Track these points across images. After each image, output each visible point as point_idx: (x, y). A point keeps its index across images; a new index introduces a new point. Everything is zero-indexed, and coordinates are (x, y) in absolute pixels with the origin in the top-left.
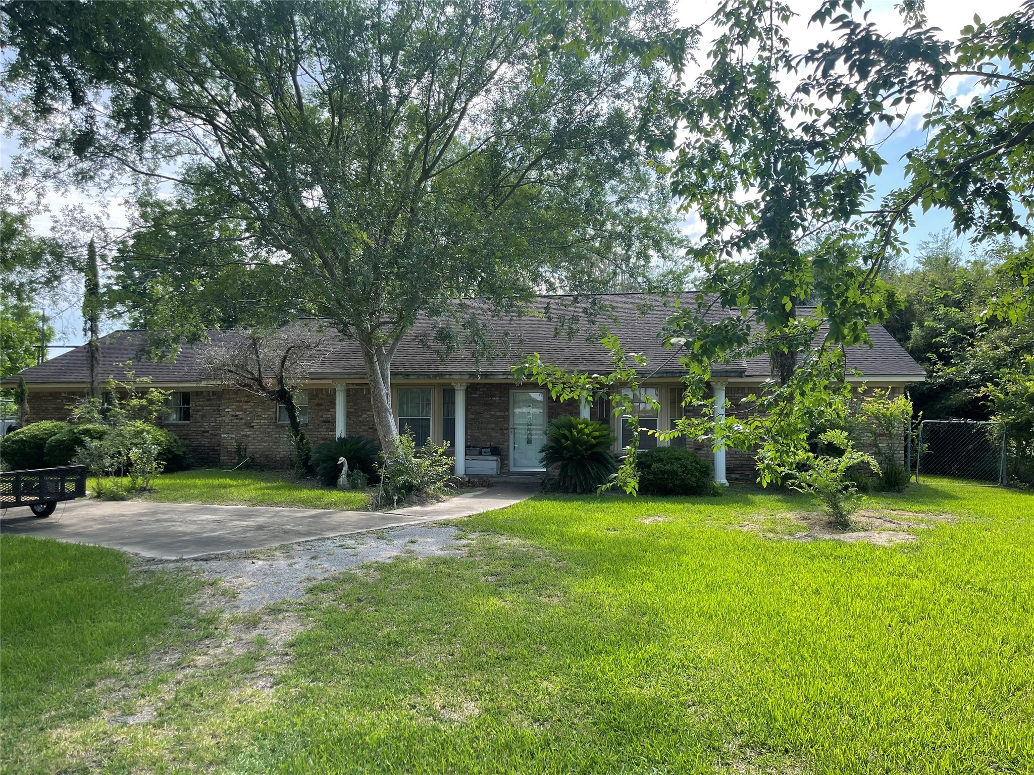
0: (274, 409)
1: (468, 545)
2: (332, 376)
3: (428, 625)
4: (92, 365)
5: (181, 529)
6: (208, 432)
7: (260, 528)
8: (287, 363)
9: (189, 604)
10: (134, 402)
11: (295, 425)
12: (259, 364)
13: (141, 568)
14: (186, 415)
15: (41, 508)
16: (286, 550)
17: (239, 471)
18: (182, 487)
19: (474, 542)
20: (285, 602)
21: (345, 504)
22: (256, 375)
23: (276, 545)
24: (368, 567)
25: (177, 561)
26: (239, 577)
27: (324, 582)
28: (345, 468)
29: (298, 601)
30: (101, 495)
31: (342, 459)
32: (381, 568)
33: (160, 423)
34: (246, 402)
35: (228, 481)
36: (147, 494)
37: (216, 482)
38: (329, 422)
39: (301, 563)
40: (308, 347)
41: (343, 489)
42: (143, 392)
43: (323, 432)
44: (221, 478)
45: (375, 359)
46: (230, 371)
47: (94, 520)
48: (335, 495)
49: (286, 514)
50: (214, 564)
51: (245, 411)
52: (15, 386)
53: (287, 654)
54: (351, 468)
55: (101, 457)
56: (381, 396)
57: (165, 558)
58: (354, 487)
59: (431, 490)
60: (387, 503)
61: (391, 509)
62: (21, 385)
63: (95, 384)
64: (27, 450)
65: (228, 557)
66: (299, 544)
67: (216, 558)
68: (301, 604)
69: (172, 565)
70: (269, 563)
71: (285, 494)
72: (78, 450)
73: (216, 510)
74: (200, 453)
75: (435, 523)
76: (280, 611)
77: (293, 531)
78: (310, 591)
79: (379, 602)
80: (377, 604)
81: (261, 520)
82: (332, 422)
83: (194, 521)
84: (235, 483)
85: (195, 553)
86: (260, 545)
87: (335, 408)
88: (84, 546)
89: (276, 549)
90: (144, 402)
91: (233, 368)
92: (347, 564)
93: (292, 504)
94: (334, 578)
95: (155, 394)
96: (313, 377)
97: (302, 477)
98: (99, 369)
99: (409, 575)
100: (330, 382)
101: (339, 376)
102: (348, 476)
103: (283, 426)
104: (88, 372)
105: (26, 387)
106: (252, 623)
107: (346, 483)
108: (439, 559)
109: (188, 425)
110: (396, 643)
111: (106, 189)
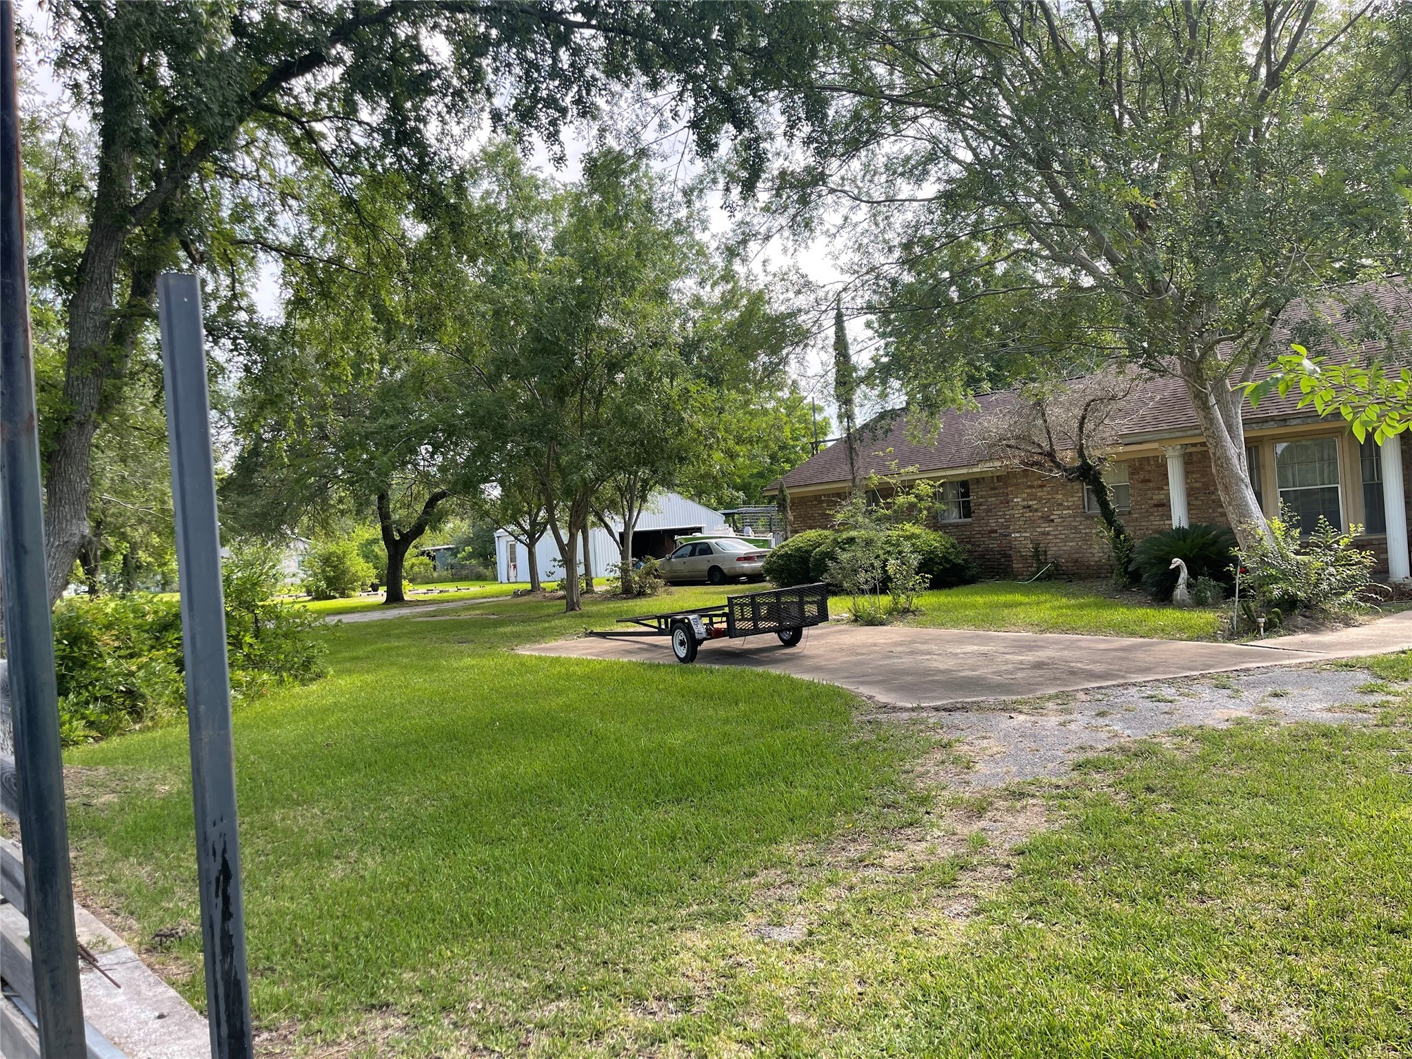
0: (1080, 493)
1: (1383, 705)
2: (1157, 436)
3: (1258, 848)
4: (852, 459)
5: (935, 664)
6: (995, 532)
7: (1039, 665)
8: (1089, 426)
9: (907, 772)
10: (901, 499)
11: (1108, 515)
12: (1048, 432)
13: (869, 717)
14: (967, 510)
15: (787, 635)
16: (1064, 699)
17: (1037, 583)
18: (956, 607)
19: (1399, 699)
20: (1036, 782)
21: (1181, 630)
22: (1048, 448)
23: (1052, 691)
24: (1182, 734)
25: (913, 710)
26: (985, 738)
27: (1107, 754)
28: (1184, 574)
29: (1054, 780)
30: (860, 619)
31: (1177, 562)
32: (1206, 737)
33: (934, 523)
34: (1041, 486)
35: (1018, 598)
36: (910, 617)
37: (1003, 598)
38: (1163, 505)
39: (1079, 721)
40: (1113, 398)
41: (1181, 606)
42: (909, 486)
43: (1156, 522)
44: (1011, 593)
45: (1212, 400)
46: (1009, 446)
47: (842, 650)
48: (1167, 616)
49: (1083, 644)
50: (958, 717)
51: (1040, 499)
52: (776, 493)
53: (1008, 866)
54: (1193, 573)
55: (855, 571)
56: (1228, 459)
57: (900, 704)
58: (1200, 603)
59: (1333, 606)
60: (1247, 628)
61: (1256, 638)
62: (781, 491)
63: (857, 481)
64: (793, 566)
65: (979, 707)
66: (1086, 691)
67: (964, 708)
68: (1058, 787)
69: (905, 715)
70: (1033, 719)
71: (1091, 615)
72: (830, 563)
73: (992, 638)
74: (989, 560)
75: (1330, 663)
76: (1022, 795)
77: (1083, 671)
78: (1078, 767)
79: (1181, 797)
80: (1176, 800)
81: (1042, 655)
82: (1165, 505)
83: (956, 654)
84: (1027, 600)
85: (939, 699)
86: (1031, 691)
87: (1168, 484)
88: (816, 685)
89: (1050, 698)
90: (912, 499)
91: (1012, 442)
92: (1151, 727)
93: (1097, 630)
94: (1123, 750)
95: (924, 488)
96: (1127, 441)
97: (1125, 588)
98: (859, 463)
99: (1250, 752)
100: (1156, 445)
101: (1167, 436)
102: (1189, 586)
103: (1091, 517)
104: (847, 468)
105: (787, 492)
106: (978, 810)
107: (1186, 596)
108: (1316, 727)
109: (971, 524)
110: (1189, 873)
111: (835, 236)
